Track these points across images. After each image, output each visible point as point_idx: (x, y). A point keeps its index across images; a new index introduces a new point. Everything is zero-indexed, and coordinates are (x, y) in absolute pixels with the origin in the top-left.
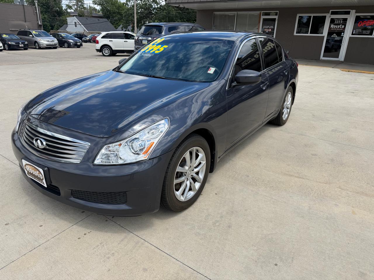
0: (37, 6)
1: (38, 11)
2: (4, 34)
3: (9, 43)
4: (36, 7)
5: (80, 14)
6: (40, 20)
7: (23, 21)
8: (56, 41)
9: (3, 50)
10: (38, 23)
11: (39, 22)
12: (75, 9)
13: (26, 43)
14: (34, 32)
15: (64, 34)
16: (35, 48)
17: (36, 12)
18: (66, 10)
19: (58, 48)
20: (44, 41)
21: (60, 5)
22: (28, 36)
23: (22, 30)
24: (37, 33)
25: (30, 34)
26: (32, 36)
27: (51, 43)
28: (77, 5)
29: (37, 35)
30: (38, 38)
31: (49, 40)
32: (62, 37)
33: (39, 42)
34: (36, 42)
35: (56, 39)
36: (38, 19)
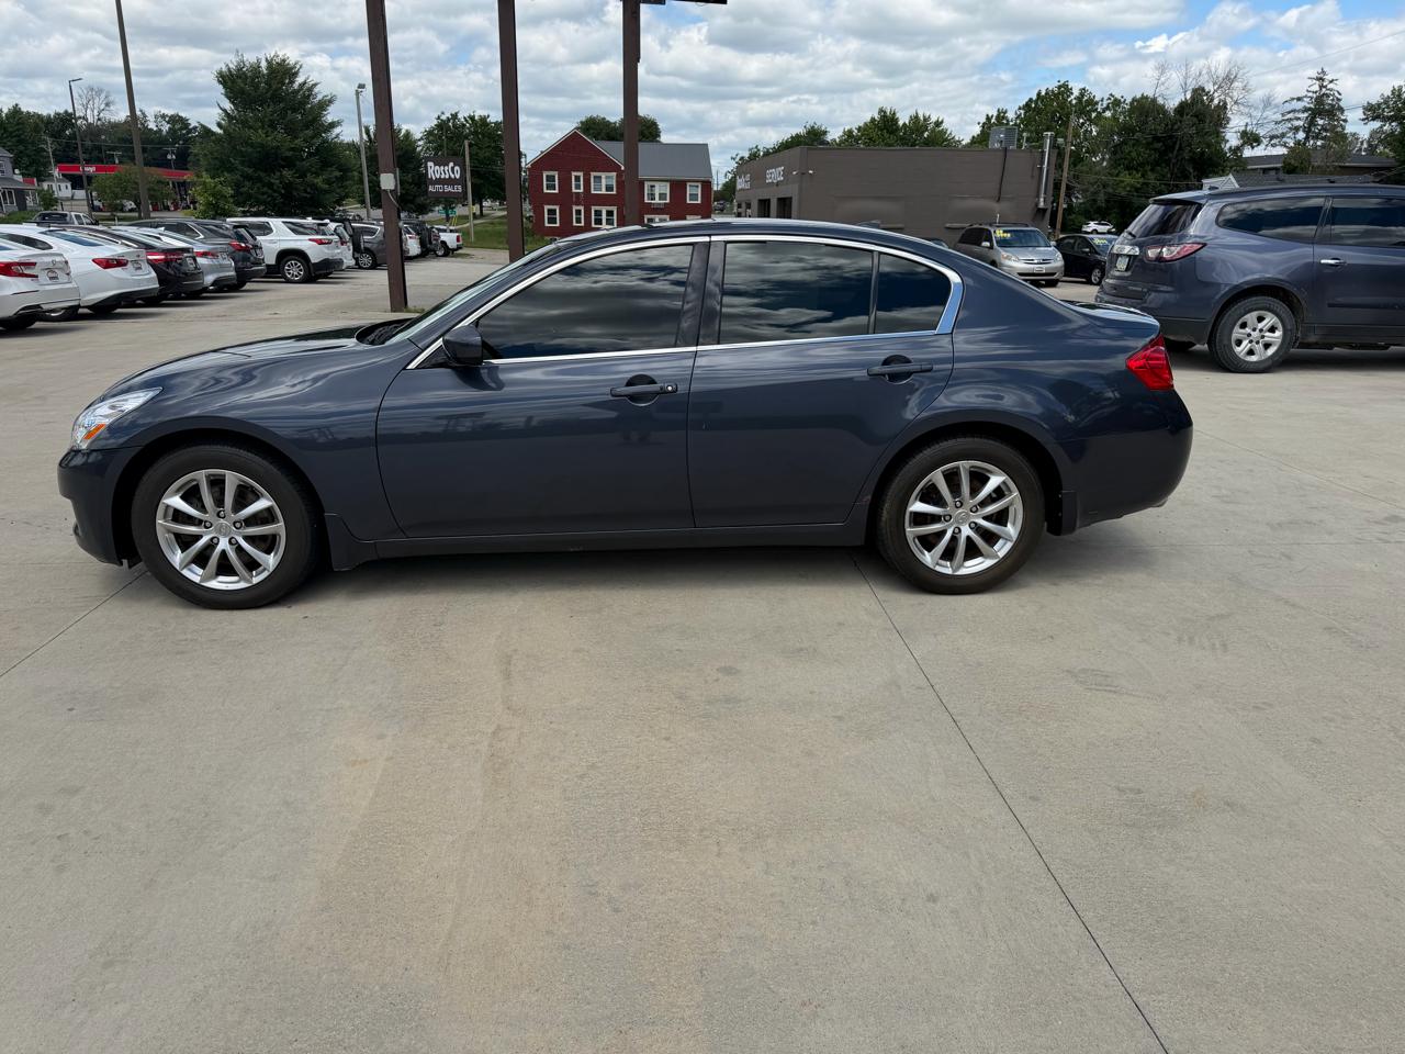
0: (1047, 150)
1: (1046, 166)
4: (1043, 153)
5: (1293, 162)
6: (1045, 193)
7: (990, 197)
8: (1058, 262)
10: (1037, 204)
11: (1042, 200)
12: (1298, 143)
14: (999, 233)
15: (1104, 239)
17: (1041, 169)
18: (1238, 149)
19: (1060, 284)
20: (1018, 261)
21: (1218, 134)
22: (979, 245)
23: (975, 226)
24: (1009, 235)
25: (986, 241)
26: (988, 244)
27: (1035, 268)
28: (1309, 128)
29: (1004, 243)
30: (1004, 252)
31: (1035, 258)
32: (1092, 247)
33: (1002, 264)
34: (993, 263)
35: (1059, 255)
36: (1039, 190)
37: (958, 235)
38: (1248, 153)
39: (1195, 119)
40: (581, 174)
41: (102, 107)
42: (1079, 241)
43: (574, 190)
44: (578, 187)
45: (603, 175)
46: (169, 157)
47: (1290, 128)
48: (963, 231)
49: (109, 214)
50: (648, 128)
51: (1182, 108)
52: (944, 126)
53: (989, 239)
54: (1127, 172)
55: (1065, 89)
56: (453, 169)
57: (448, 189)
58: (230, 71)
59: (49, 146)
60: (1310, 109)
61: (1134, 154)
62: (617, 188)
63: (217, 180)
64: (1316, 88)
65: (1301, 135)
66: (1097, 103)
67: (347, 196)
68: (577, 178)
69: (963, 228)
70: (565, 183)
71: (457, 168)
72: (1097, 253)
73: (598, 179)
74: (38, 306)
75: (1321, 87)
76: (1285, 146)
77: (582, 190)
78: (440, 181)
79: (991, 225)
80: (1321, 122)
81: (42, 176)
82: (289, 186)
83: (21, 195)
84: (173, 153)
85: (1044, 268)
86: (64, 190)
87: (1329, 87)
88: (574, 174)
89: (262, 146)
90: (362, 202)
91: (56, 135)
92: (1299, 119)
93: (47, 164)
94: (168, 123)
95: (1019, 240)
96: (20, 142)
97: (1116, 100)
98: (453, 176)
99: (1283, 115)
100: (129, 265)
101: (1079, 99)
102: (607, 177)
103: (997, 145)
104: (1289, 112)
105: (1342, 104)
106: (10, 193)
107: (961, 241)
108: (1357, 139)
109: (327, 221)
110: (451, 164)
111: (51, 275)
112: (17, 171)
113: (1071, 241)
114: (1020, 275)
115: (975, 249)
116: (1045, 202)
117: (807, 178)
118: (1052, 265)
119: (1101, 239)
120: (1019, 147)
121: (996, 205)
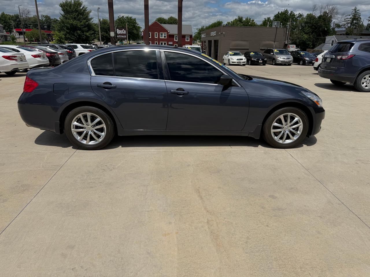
1: (288, 32)
2: (252, 52)
3: (253, 59)
4: (287, 29)
5: (348, 32)
7: (272, 41)
9: (246, 65)
10: (285, 43)
11: (286, 42)
12: (348, 27)
13: (266, 59)
14: (275, 51)
15: (303, 53)
16: (272, 64)
17: (286, 33)
18: (334, 28)
19: (292, 65)
20: (281, 58)
21: (329, 24)
22: (270, 54)
23: (268, 49)
24: (278, 51)
27: (286, 60)
28: (352, 23)
29: (277, 53)
30: (277, 56)
31: (285, 57)
32: (300, 54)
33: (276, 59)
34: (274, 59)
35: (292, 57)
36: (286, 39)
37: (264, 51)
38: (336, 29)
39: (323, 20)
40: (157, 33)
41: (27, 13)
42: (296, 53)
43: (155, 37)
44: (156, 36)
45: (163, 33)
46: (45, 27)
47: (347, 23)
49: (29, 42)
50: (175, 21)
51: (320, 17)
52: (255, 21)
53: (273, 52)
55: (286, 11)
56: (124, 31)
57: (122, 37)
58: (63, 3)
59: (13, 23)
60: (352, 18)
62: (167, 37)
63: (60, 33)
64: (354, 12)
65: (349, 25)
66: (295, 15)
67: (95, 38)
68: (156, 34)
69: (265, 49)
70: (153, 35)
71: (125, 31)
72: (302, 56)
73: (162, 34)
74: (17, 68)
75: (355, 12)
76: (345, 28)
77: (157, 37)
78: (120, 34)
79: (273, 48)
80: (355, 21)
81: (10, 31)
82: (79, 35)
83: (6, 37)
84: (46, 26)
85: (288, 60)
86: (17, 35)
87: (357, 12)
88: (155, 33)
89: (72, 24)
90: (99, 40)
91: (15, 21)
92: (349, 21)
93: (12, 29)
94: (45, 18)
95: (281, 53)
96: (5, 22)
97: (300, 15)
98: (124, 33)
99: (345, 19)
100: (41, 57)
101: (291, 14)
102: (164, 34)
103: (274, 26)
104: (347, 19)
105: (361, 17)
106: (3, 36)
107: (264, 53)
108: (364, 26)
109: (92, 45)
110: (123, 30)
111: (21, 59)
112: (4, 30)
113: (294, 53)
114: (281, 62)
115: (269, 55)
116: (287, 42)
117: (223, 35)
118: (290, 59)
119: (303, 52)
120: (280, 27)
121: (274, 43)
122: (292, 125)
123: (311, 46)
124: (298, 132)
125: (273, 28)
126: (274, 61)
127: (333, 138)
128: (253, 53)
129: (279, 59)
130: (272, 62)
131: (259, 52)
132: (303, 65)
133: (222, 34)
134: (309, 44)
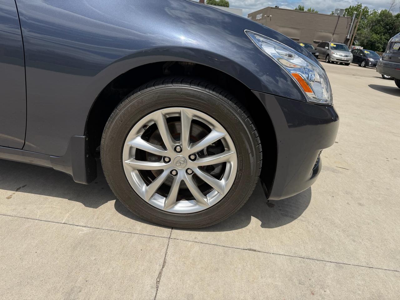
0: (354, 18)
1: (352, 24)
4: (352, 19)
7: (330, 33)
8: (351, 57)
10: (347, 37)
13: (317, 54)
14: (332, 45)
16: (325, 62)
17: (351, 25)
20: (337, 55)
22: (324, 47)
23: (323, 42)
24: (335, 46)
25: (327, 46)
26: (327, 48)
27: (343, 58)
29: (333, 48)
30: (333, 51)
31: (343, 54)
32: (363, 53)
33: (331, 55)
34: (328, 55)
35: (351, 55)
36: (348, 33)
42: (359, 52)
48: (319, 43)
54: (375, 34)
55: (359, 6)
61: (379, 29)
66: (369, 12)
69: (319, 42)
72: (365, 56)
79: (329, 42)
85: (345, 58)
95: (339, 47)
97: (375, 12)
101: (364, 10)
107: (318, 46)
113: (356, 51)
114: (337, 60)
115: (323, 49)
116: (349, 36)
117: (269, 18)
118: (349, 58)
119: (367, 51)
120: (344, 16)
121: (332, 35)
122: (201, 154)
123: (380, 49)
124: (223, 182)
125: (335, 16)
126: (328, 57)
127: (360, 204)
128: (303, 44)
129: (334, 55)
130: (325, 58)
131: (311, 45)
132: (365, 67)
133: (268, 16)
134: (378, 47)
